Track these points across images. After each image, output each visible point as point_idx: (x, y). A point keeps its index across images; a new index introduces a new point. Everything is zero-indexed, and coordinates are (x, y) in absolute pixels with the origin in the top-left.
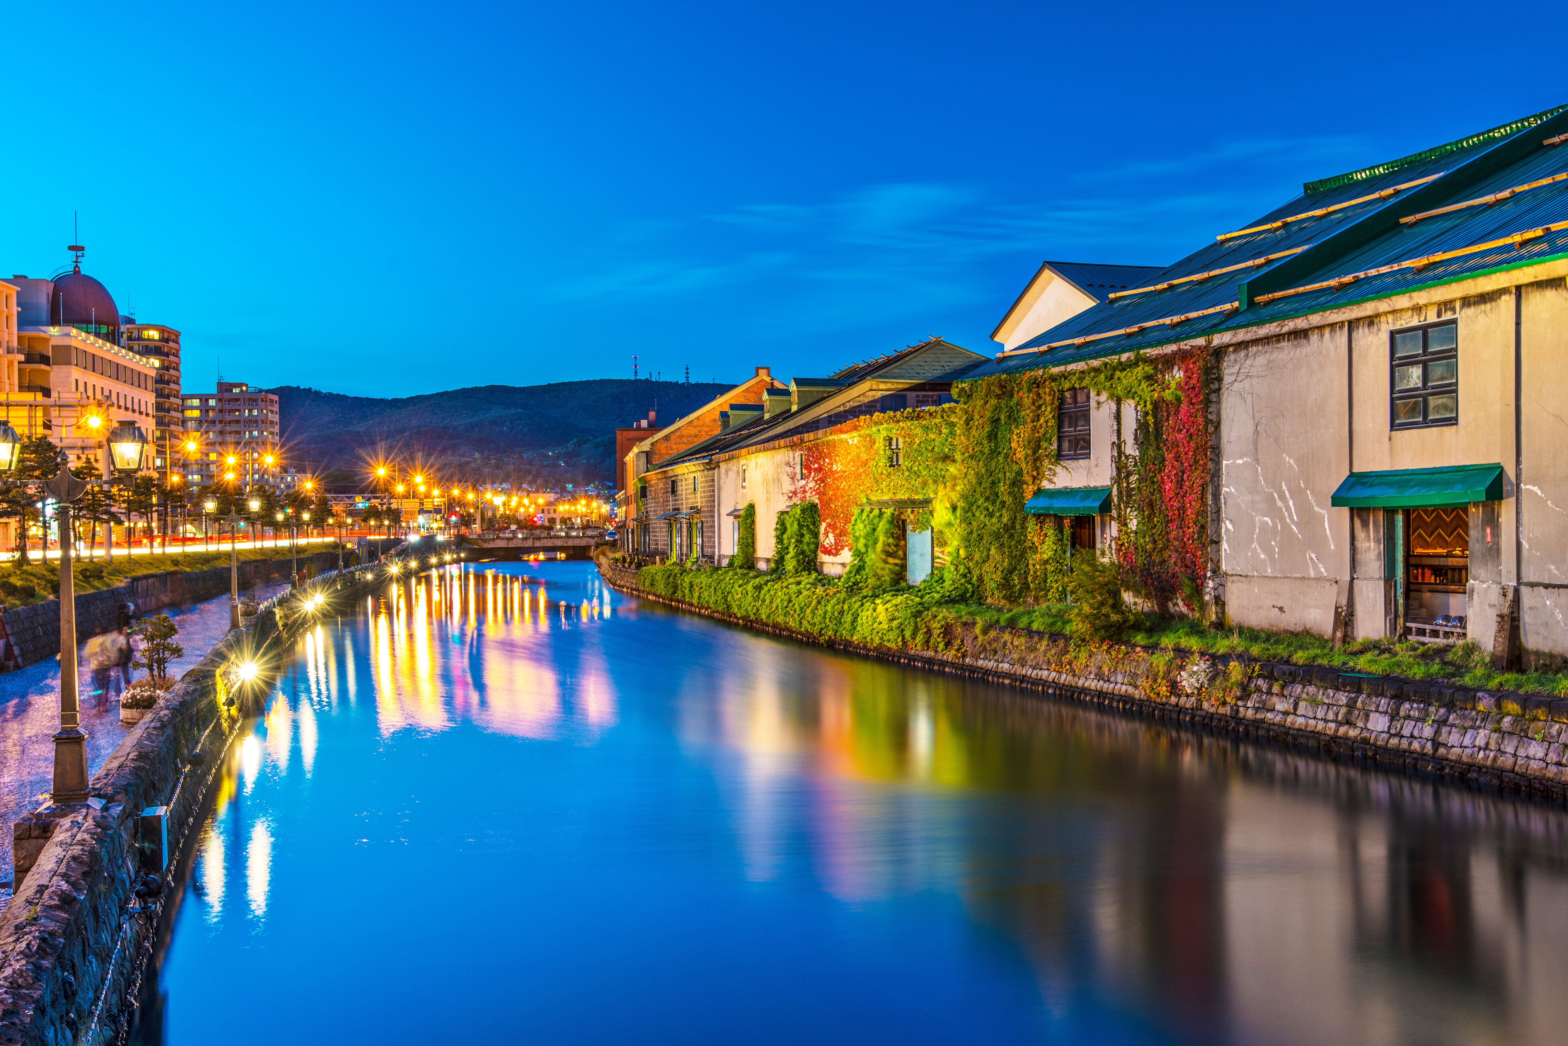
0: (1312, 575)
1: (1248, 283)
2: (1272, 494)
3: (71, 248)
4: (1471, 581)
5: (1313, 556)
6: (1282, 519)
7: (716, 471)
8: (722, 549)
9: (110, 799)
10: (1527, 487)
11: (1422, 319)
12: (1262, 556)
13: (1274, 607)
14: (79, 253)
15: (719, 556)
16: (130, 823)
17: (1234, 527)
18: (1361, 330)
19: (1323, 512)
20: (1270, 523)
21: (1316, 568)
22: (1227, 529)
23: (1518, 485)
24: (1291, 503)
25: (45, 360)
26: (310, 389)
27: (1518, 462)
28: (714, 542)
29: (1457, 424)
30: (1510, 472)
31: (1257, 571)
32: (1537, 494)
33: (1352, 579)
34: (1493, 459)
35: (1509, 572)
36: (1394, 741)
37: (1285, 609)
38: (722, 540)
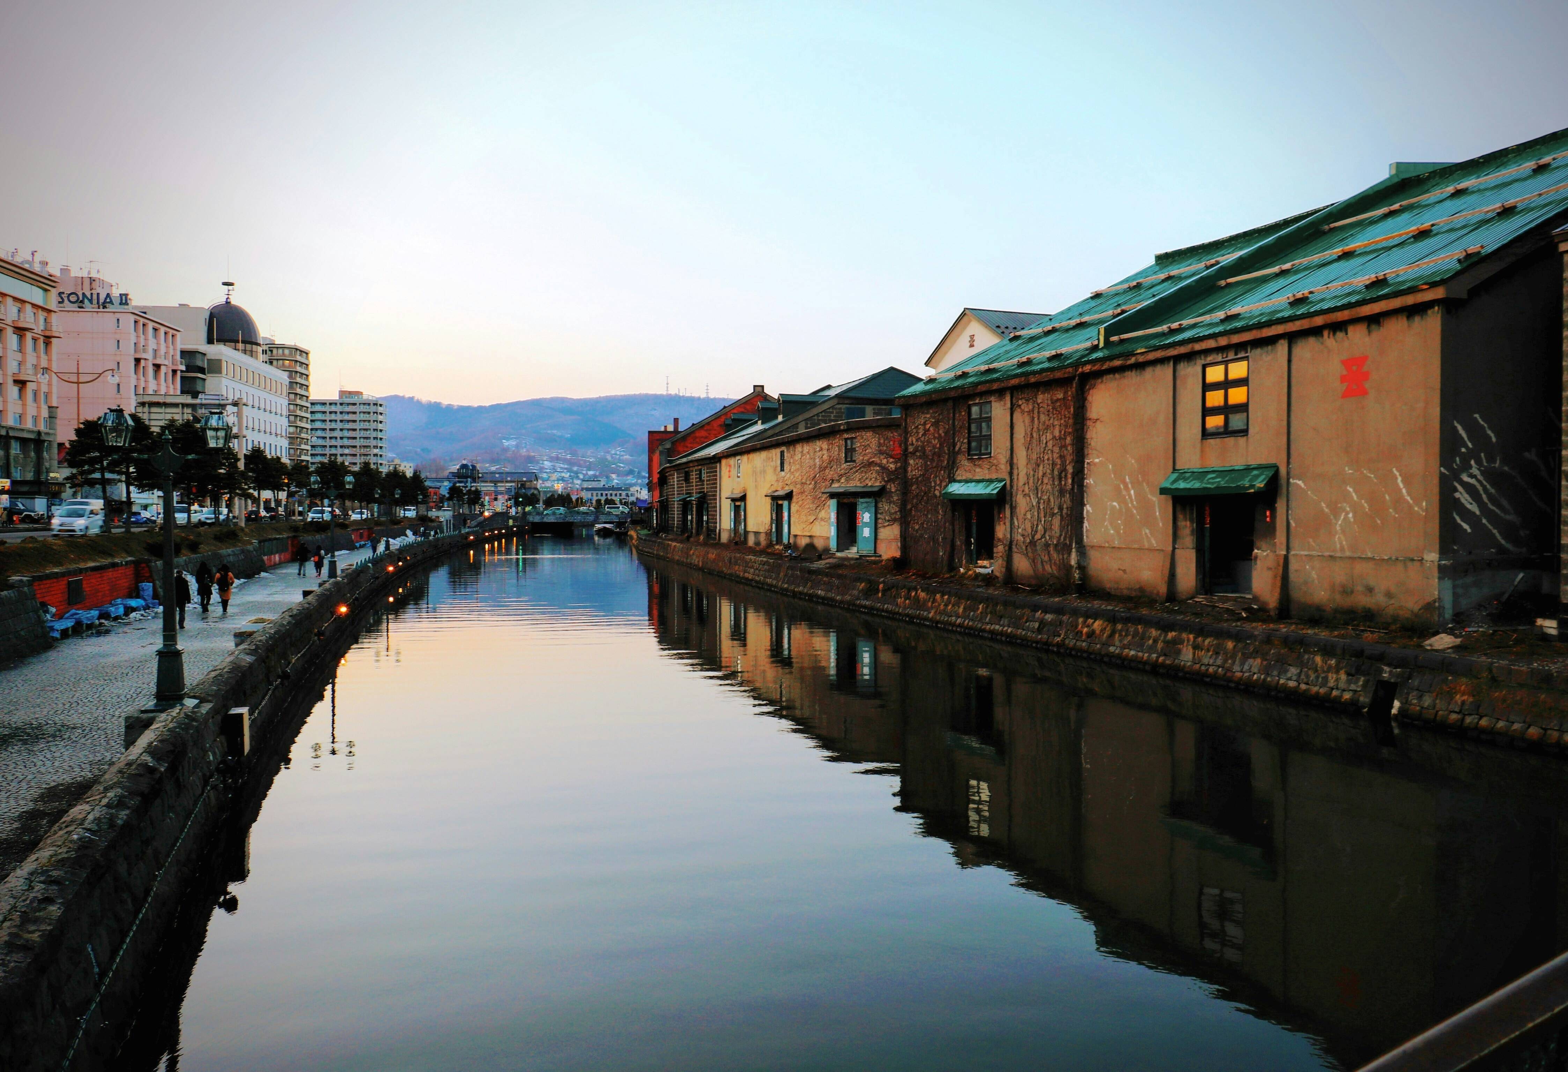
0: (1147, 545)
1: (1105, 328)
2: (1119, 486)
3: (225, 284)
4: (1256, 551)
5: (1147, 531)
6: (1126, 504)
7: (718, 465)
8: (722, 524)
9: (202, 700)
10: (1295, 481)
11: (1224, 356)
12: (1112, 532)
13: (1119, 569)
14: (230, 287)
15: (720, 530)
16: (219, 718)
17: (1092, 509)
18: (1182, 364)
19: (1154, 499)
20: (1117, 507)
21: (1149, 541)
22: (1088, 511)
23: (1288, 480)
24: (1132, 492)
25: (202, 370)
26: (412, 398)
27: (1288, 463)
28: (716, 519)
29: (1247, 435)
30: (1283, 471)
31: (1108, 542)
32: (1300, 487)
33: (1174, 549)
34: (1272, 461)
35: (1281, 543)
36: (1197, 666)
37: (1127, 571)
38: (722, 517)
